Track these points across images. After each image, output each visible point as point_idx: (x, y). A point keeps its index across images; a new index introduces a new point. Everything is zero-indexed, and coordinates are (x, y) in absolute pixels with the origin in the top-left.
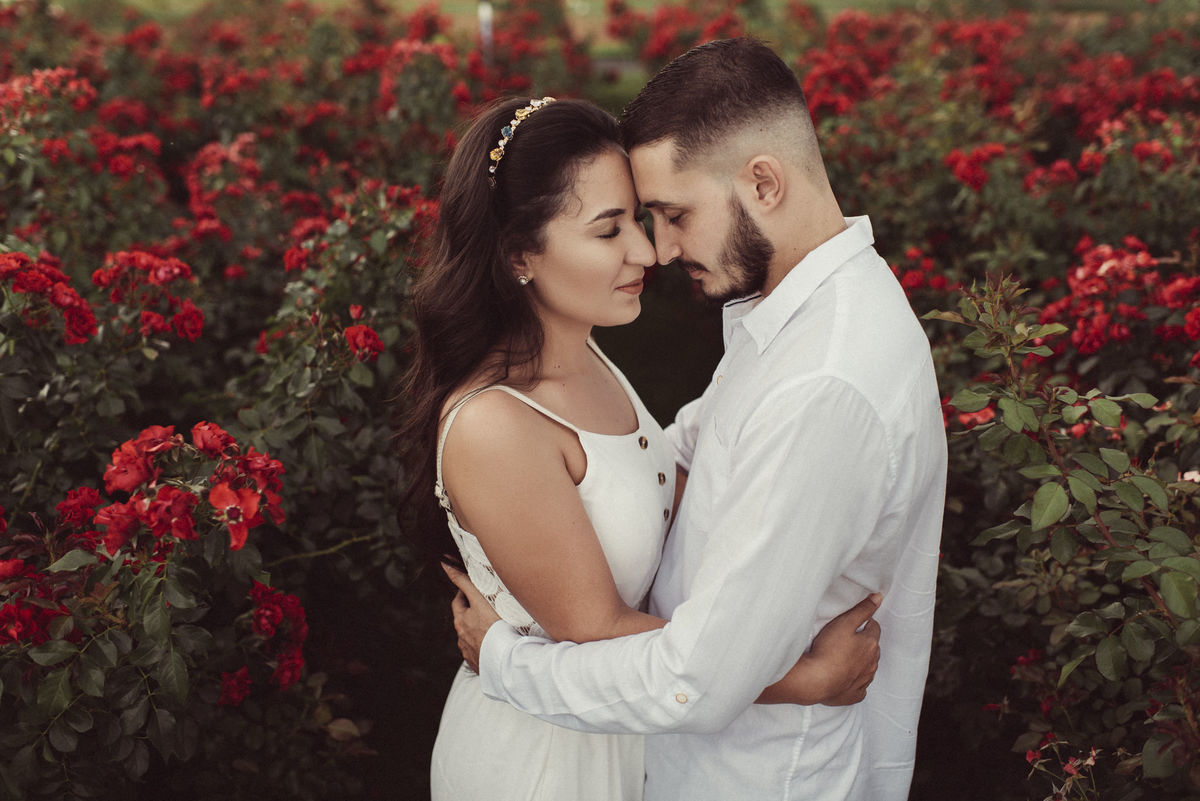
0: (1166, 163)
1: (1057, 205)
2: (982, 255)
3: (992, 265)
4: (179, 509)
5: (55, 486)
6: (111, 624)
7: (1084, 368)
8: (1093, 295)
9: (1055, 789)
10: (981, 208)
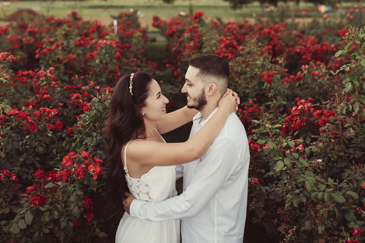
0: (320, 77)
1: (291, 88)
2: (270, 103)
3: (272, 105)
4: (82, 170)
5: (24, 171)
6: (59, 200)
7: (295, 134)
8: (297, 114)
9: (286, 236)
10: (270, 89)
